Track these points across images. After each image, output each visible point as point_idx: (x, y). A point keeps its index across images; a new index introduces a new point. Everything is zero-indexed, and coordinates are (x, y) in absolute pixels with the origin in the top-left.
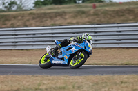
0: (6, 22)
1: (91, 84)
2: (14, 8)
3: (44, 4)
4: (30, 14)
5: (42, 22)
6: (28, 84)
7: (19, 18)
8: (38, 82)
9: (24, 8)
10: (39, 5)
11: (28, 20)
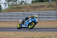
1: (55, 36)
2: (23, 4)
3: (36, 2)
6: (29, 35)
7: (25, 8)
8: (33, 35)
9: (27, 4)
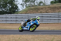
0: (38, 11)
2: (42, 4)
3: (55, 3)
4: (49, 7)
5: (54, 11)
7: (44, 9)
10: (53, 3)
11: (48, 10)
